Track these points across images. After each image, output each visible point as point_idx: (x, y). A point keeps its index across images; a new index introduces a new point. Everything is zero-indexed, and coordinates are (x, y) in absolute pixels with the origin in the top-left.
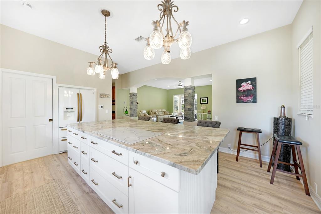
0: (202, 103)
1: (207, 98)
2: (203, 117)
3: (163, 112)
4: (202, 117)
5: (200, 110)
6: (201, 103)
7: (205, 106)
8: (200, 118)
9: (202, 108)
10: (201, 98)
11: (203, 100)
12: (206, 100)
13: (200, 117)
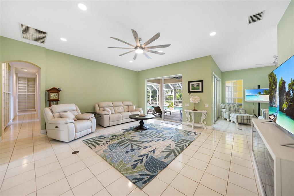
0: (191, 90)
1: (202, 81)
2: (193, 117)
3: (125, 107)
4: (191, 118)
5: (188, 105)
6: (189, 92)
7: (197, 97)
8: (188, 119)
9: (192, 100)
10: (189, 82)
11: (192, 85)
12: (198, 85)
13: (189, 117)
